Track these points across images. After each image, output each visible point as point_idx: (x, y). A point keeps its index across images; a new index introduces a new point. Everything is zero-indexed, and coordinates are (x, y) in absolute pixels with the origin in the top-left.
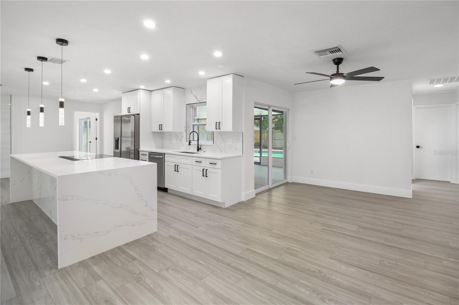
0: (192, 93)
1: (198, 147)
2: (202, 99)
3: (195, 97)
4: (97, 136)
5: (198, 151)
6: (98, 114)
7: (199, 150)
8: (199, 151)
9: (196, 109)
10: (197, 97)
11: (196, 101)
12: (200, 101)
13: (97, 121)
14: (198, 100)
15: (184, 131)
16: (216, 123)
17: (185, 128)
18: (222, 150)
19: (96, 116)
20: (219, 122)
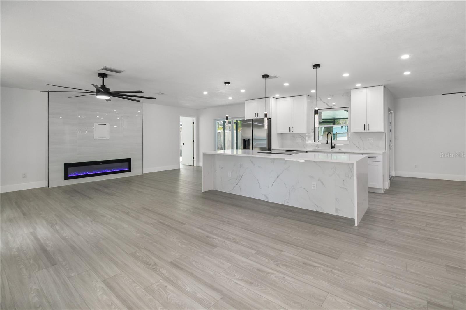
0: (321, 100)
1: (331, 145)
2: (334, 105)
3: (325, 104)
4: (193, 138)
5: (332, 148)
6: (195, 118)
11: (326, 107)
12: (331, 107)
13: (194, 125)
14: (328, 106)
15: (312, 132)
16: (364, 125)
17: (313, 130)
18: (360, 147)
19: (193, 121)
20: (368, 125)
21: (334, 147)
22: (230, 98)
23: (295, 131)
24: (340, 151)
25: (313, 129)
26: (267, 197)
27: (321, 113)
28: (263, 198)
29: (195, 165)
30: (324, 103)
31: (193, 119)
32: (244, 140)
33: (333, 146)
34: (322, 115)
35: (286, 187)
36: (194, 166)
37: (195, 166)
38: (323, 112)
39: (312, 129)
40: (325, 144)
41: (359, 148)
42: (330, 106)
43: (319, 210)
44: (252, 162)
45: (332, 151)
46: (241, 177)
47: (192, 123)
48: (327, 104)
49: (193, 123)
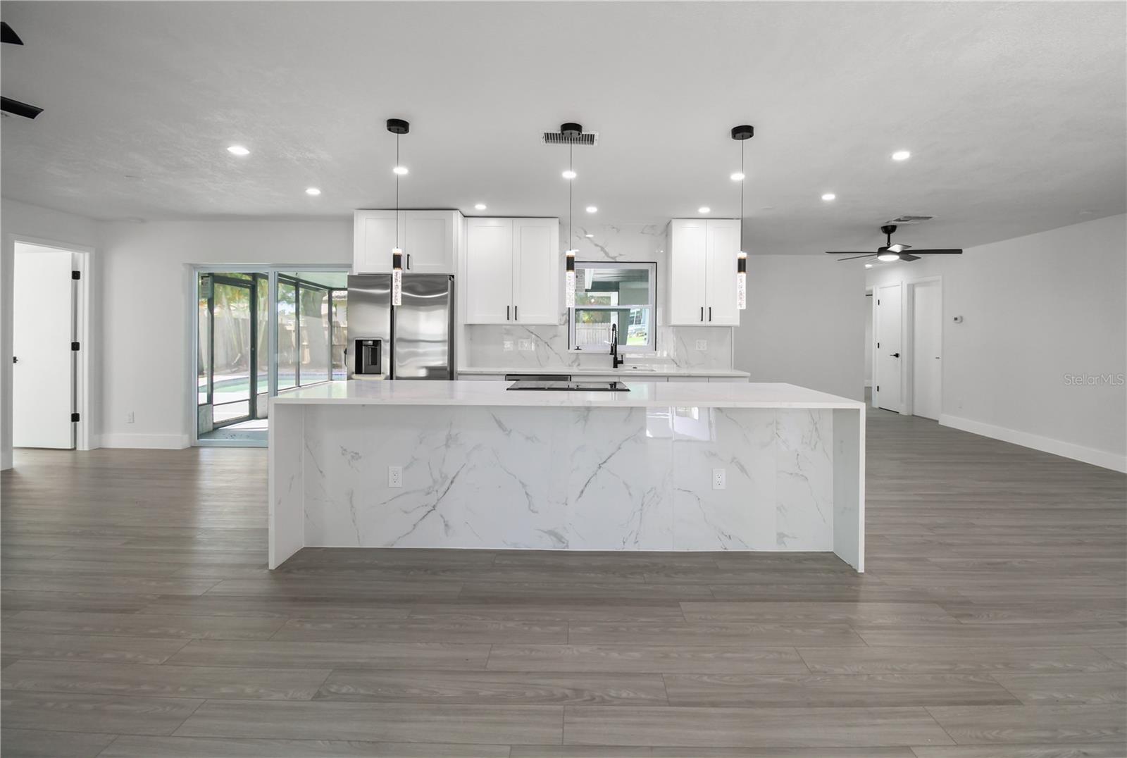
1: (615, 359)
2: (621, 255)
3: (599, 248)
4: (76, 337)
5: (615, 366)
7: (618, 365)
8: (617, 367)
9: (584, 273)
10: (607, 249)
11: (601, 257)
12: (612, 258)
13: (80, 281)
14: (607, 254)
15: (562, 323)
16: (702, 308)
17: (565, 316)
18: (680, 362)
19: (74, 262)
20: (710, 308)
21: (621, 362)
22: (313, 192)
23: (525, 318)
24: (635, 372)
25: (566, 314)
26: (560, 539)
27: (583, 272)
28: (548, 545)
29: (83, 446)
30: (596, 245)
31: (73, 255)
32: (359, 344)
33: (619, 359)
34: (584, 278)
35: (630, 494)
36: (80, 448)
37: (86, 448)
38: (587, 271)
39: (563, 315)
40: (607, 354)
41: (678, 364)
42: (612, 254)
43: (733, 547)
44: (500, 424)
45: (616, 373)
46: (452, 482)
47: (70, 275)
48: (602, 249)
49: (76, 275)
